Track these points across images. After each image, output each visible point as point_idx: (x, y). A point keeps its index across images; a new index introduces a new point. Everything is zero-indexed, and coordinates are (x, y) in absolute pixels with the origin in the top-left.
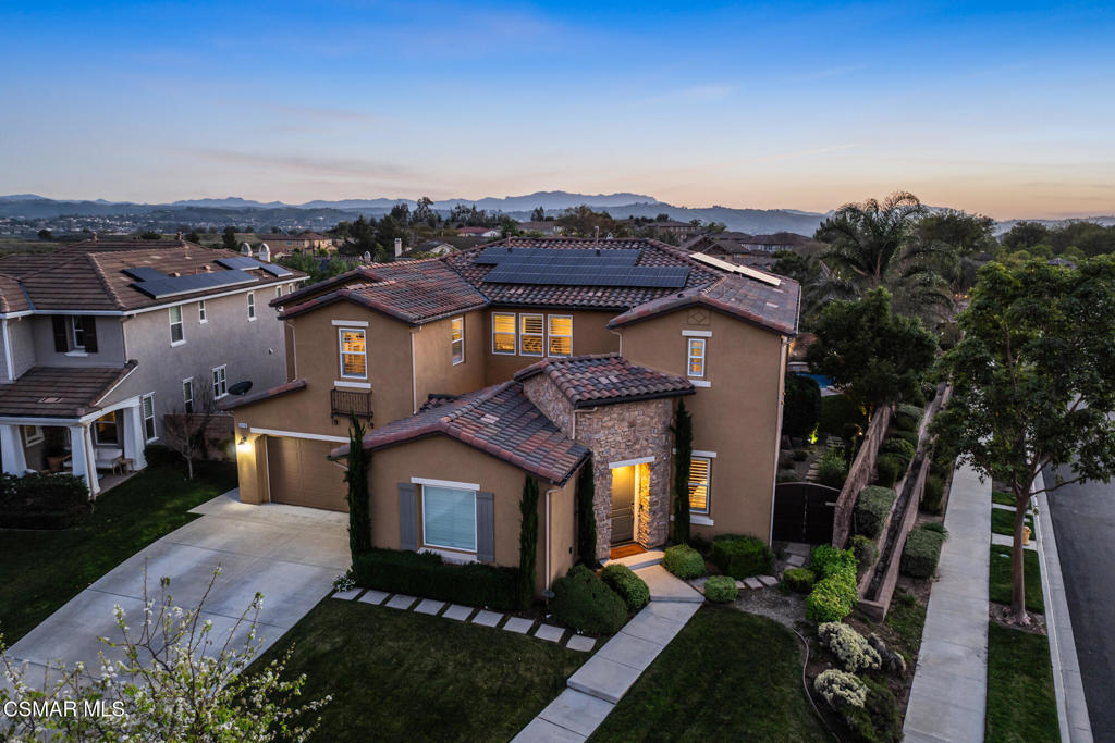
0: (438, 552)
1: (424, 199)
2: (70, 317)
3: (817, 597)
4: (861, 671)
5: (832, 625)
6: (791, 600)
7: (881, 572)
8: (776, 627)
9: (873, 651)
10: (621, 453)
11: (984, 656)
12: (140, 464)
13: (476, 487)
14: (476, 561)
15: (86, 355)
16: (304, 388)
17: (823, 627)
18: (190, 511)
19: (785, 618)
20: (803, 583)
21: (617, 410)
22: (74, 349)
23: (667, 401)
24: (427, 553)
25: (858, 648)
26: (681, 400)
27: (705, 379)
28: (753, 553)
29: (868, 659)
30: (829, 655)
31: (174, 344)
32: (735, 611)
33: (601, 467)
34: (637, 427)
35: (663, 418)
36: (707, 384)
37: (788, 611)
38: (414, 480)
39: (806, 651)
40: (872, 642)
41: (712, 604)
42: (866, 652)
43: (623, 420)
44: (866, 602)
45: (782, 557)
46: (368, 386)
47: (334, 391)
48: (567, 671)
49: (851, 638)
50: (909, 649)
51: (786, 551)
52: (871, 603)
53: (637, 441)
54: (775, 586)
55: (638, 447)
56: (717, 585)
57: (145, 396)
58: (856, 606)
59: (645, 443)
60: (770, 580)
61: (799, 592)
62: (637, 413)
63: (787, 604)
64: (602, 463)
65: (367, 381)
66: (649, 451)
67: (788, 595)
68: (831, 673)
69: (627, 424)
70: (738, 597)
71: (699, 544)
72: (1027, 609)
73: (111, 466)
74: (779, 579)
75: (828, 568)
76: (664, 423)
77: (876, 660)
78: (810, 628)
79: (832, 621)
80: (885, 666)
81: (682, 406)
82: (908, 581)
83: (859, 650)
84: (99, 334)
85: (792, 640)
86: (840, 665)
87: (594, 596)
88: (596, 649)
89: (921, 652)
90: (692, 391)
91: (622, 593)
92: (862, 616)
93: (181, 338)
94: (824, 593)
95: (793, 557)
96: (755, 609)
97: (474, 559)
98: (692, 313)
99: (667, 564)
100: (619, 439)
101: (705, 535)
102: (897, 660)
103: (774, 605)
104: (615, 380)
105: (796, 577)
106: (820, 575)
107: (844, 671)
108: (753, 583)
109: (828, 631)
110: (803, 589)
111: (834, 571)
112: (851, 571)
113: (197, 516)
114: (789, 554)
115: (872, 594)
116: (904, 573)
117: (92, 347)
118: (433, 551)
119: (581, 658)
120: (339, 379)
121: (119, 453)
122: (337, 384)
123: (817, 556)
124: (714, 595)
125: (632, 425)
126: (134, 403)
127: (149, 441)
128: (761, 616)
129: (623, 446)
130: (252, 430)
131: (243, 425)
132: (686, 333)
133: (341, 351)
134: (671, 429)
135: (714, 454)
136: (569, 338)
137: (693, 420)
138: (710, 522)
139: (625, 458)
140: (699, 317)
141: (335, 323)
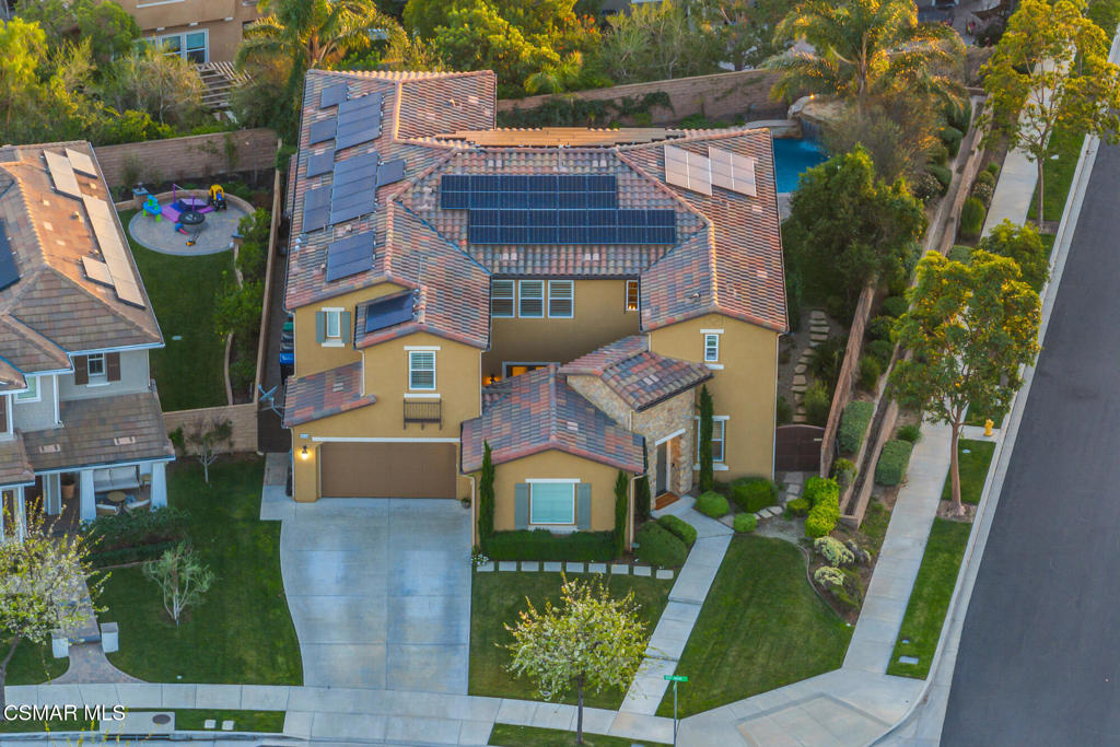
0: (546, 528)
3: (812, 521)
4: (841, 566)
5: (822, 539)
6: (794, 523)
7: (859, 487)
8: (786, 544)
9: (848, 552)
11: (924, 544)
13: (576, 481)
14: (577, 530)
15: (108, 384)
16: (373, 404)
17: (817, 541)
19: (792, 538)
20: (801, 511)
24: (537, 530)
25: (838, 551)
26: (705, 385)
27: (719, 363)
28: (763, 492)
29: (845, 557)
30: (821, 558)
32: (758, 537)
33: (650, 446)
34: (673, 411)
35: (690, 399)
36: (721, 367)
37: (793, 532)
38: (528, 481)
39: (807, 558)
40: (849, 546)
41: (740, 536)
42: (844, 553)
43: (664, 410)
44: (847, 517)
45: (782, 487)
46: (438, 396)
47: (405, 401)
48: (666, 592)
49: (834, 546)
50: (875, 546)
51: (785, 481)
52: (850, 517)
53: (673, 420)
54: (781, 514)
55: (673, 425)
56: (743, 521)
58: (839, 521)
59: (678, 420)
60: (777, 510)
61: (799, 516)
62: (673, 401)
63: (791, 527)
64: (651, 443)
65: (436, 392)
66: (681, 426)
67: (791, 520)
68: (823, 569)
70: (757, 527)
71: (720, 488)
72: (963, 502)
74: (783, 508)
75: (817, 497)
77: (850, 557)
78: (808, 542)
79: (822, 536)
80: (857, 560)
81: (704, 390)
82: (881, 490)
83: (839, 553)
85: (797, 552)
86: (829, 563)
87: (667, 542)
88: (676, 576)
89: (883, 547)
90: (711, 374)
91: (680, 536)
92: (843, 528)
94: (817, 517)
95: (791, 486)
96: (771, 534)
97: (575, 529)
98: (707, 318)
99: (698, 508)
100: (662, 423)
101: (722, 479)
102: (865, 556)
103: (782, 529)
104: (656, 380)
105: (796, 507)
106: (812, 503)
107: (831, 566)
108: (765, 514)
109: (821, 544)
110: (802, 515)
111: (823, 499)
112: (835, 495)
114: (788, 484)
115: (850, 510)
116: (878, 483)
117: (114, 375)
118: (542, 527)
119: (670, 584)
120: (408, 392)
122: (406, 396)
123: (809, 486)
124: (741, 529)
128: (776, 539)
130: (314, 439)
131: (305, 436)
132: (702, 331)
133: (411, 370)
134: (696, 406)
135: (727, 418)
136: (570, 301)
137: (713, 398)
138: (726, 468)
139: (665, 436)
140: (713, 320)
141: (407, 348)
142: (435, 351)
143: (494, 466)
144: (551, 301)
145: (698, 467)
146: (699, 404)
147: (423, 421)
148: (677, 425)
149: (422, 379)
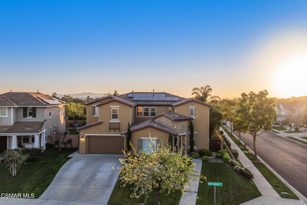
1: (54, 93)
2: (28, 108)
9: (240, 164)
13: (157, 138)
15: (32, 118)
16: (101, 123)
17: (230, 161)
18: (68, 157)
20: (220, 156)
21: (180, 122)
22: (28, 117)
23: (188, 121)
26: (191, 121)
27: (194, 116)
30: (232, 166)
31: (50, 117)
32: (210, 162)
36: (195, 118)
38: (142, 138)
41: (204, 162)
43: (181, 125)
46: (119, 121)
47: (110, 123)
53: (183, 129)
56: (205, 157)
60: (213, 157)
62: (183, 123)
63: (219, 160)
65: (118, 120)
76: (187, 126)
81: (191, 122)
83: (238, 163)
84: (37, 112)
90: (192, 119)
94: (226, 156)
96: (214, 161)
98: (191, 103)
100: (180, 129)
101: (195, 151)
103: (216, 160)
106: (222, 154)
108: (210, 158)
109: (232, 161)
113: (71, 158)
117: (34, 116)
120: (111, 120)
122: (110, 121)
124: (204, 160)
125: (182, 126)
126: (45, 131)
130: (85, 134)
131: (82, 133)
132: (190, 107)
133: (112, 113)
134: (189, 127)
135: (196, 133)
136: (155, 112)
137: (193, 125)
138: (196, 148)
139: (181, 133)
140: (193, 103)
141: (111, 106)
142: (119, 107)
143: (131, 132)
144: (151, 112)
145: (189, 148)
146: (190, 126)
147: (115, 129)
148: (184, 131)
149: (115, 116)
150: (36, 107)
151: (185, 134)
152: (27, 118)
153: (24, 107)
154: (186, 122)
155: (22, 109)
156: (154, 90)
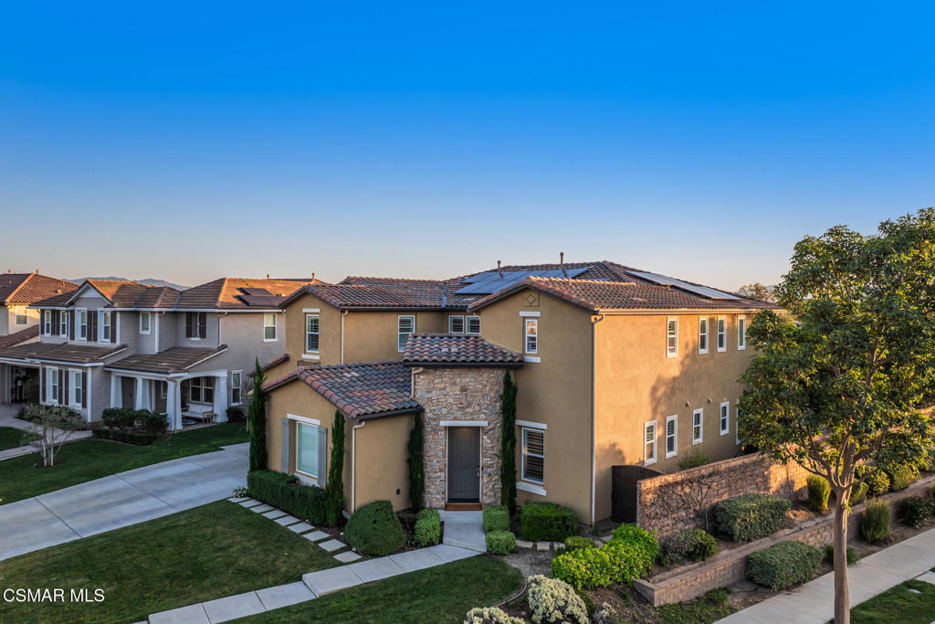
2: (197, 313)
10: (453, 414)
12: (221, 418)
13: (318, 422)
14: (317, 485)
16: (287, 360)
21: (448, 374)
23: (500, 372)
24: (294, 476)
27: (537, 355)
28: (549, 517)
31: (265, 340)
32: (504, 564)
33: (433, 423)
34: (469, 393)
35: (497, 388)
36: (538, 360)
38: (290, 416)
43: (455, 384)
44: (642, 582)
46: (317, 358)
48: (311, 569)
52: (646, 583)
53: (469, 405)
55: (470, 410)
57: (234, 372)
59: (477, 408)
60: (560, 547)
62: (469, 379)
64: (434, 420)
66: (482, 416)
69: (458, 388)
73: (201, 417)
76: (497, 392)
82: (750, 587)
84: (208, 325)
87: (375, 522)
88: (354, 562)
90: (526, 365)
93: (274, 337)
97: (316, 483)
100: (451, 400)
104: (454, 351)
108: (543, 546)
116: (749, 579)
117: (203, 335)
119: (332, 565)
120: (305, 353)
121: (210, 409)
122: (304, 356)
125: (464, 389)
126: (222, 374)
127: (233, 405)
129: (455, 407)
133: (307, 332)
135: (545, 426)
139: (456, 419)
140: (531, 300)
141: (305, 310)
142: (318, 310)
148: (476, 412)
150: (205, 313)
151: (485, 424)
152: (192, 339)
153: (188, 312)
154: (486, 375)
155: (185, 316)
156: (562, 254)
